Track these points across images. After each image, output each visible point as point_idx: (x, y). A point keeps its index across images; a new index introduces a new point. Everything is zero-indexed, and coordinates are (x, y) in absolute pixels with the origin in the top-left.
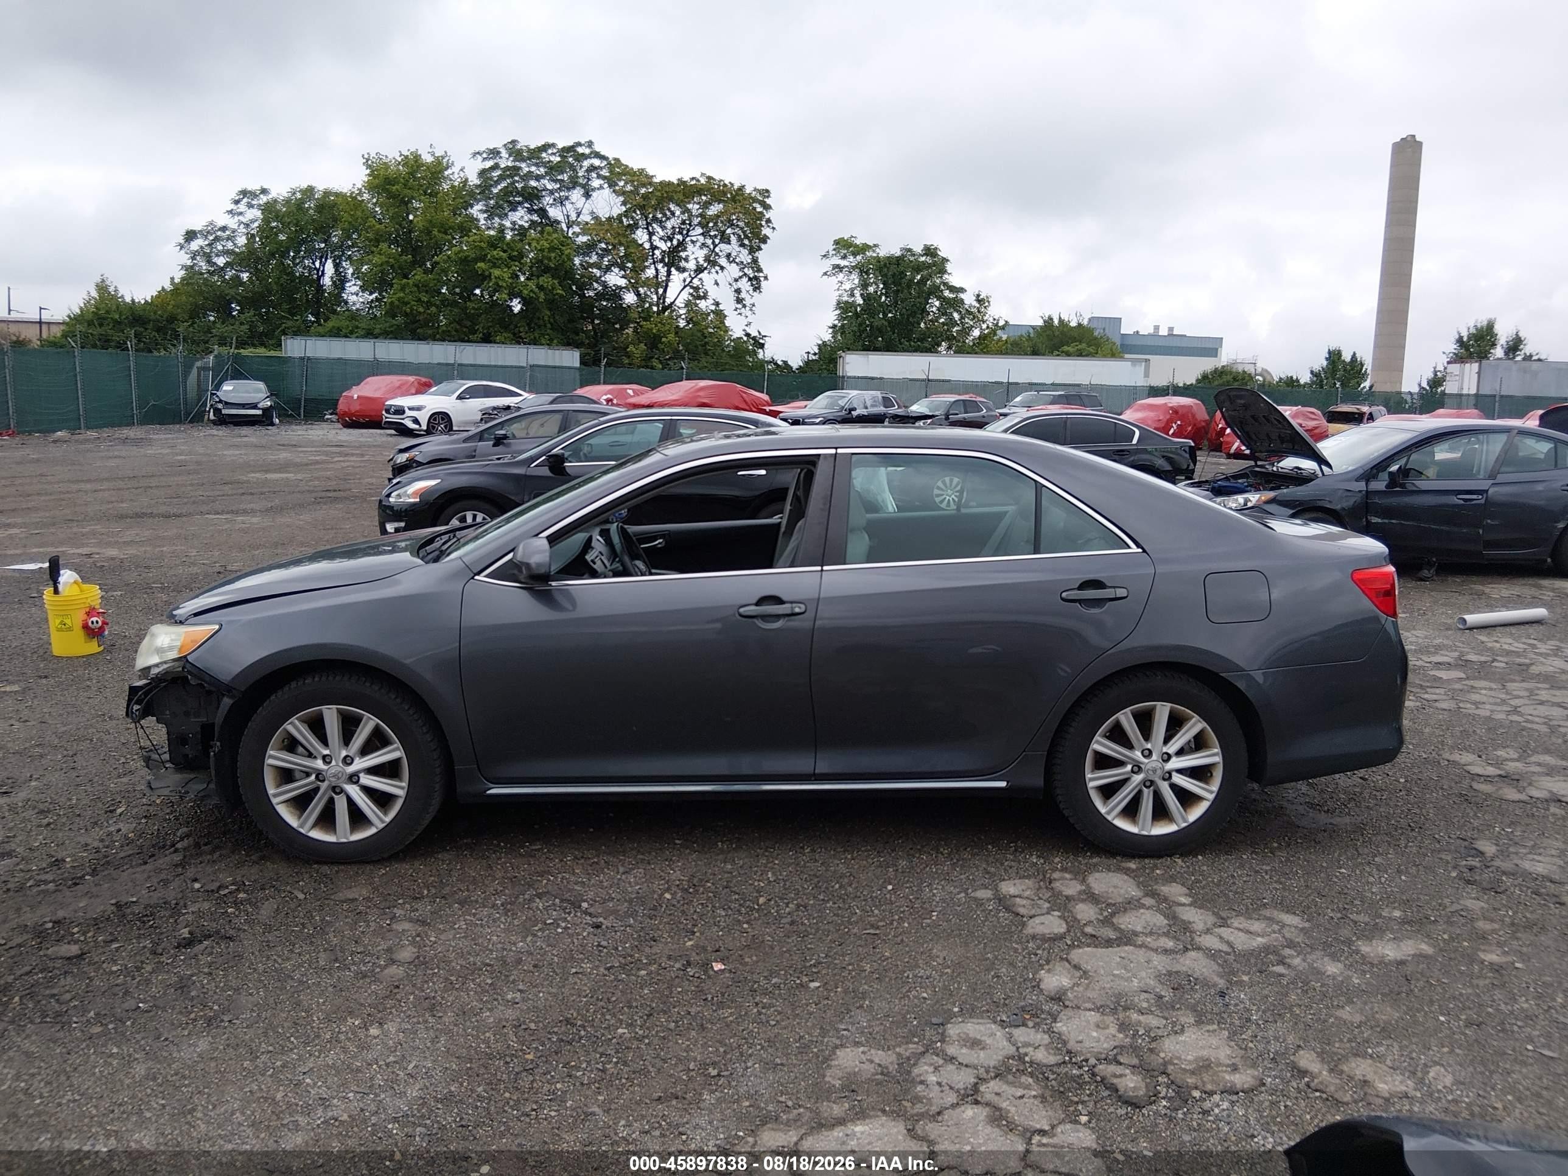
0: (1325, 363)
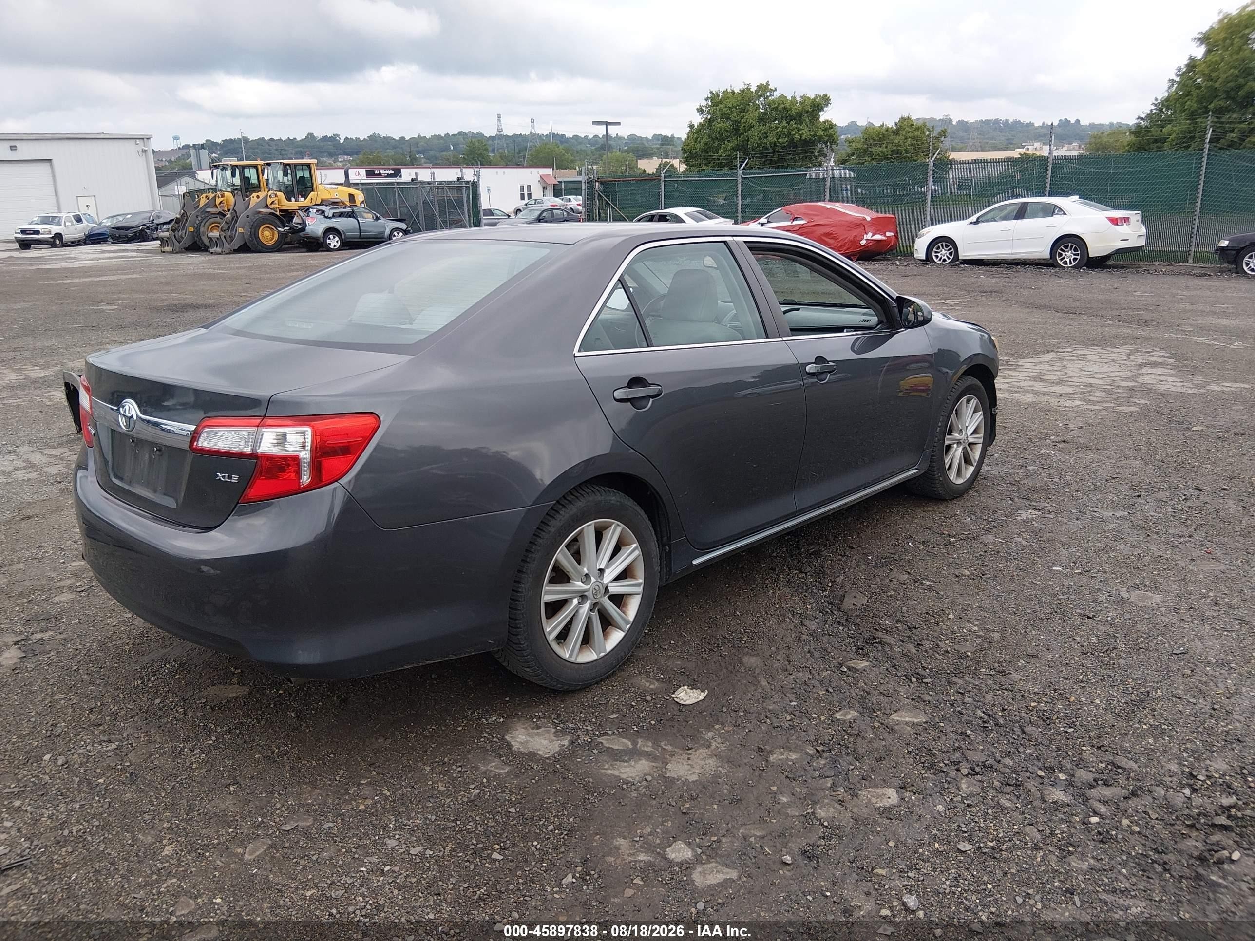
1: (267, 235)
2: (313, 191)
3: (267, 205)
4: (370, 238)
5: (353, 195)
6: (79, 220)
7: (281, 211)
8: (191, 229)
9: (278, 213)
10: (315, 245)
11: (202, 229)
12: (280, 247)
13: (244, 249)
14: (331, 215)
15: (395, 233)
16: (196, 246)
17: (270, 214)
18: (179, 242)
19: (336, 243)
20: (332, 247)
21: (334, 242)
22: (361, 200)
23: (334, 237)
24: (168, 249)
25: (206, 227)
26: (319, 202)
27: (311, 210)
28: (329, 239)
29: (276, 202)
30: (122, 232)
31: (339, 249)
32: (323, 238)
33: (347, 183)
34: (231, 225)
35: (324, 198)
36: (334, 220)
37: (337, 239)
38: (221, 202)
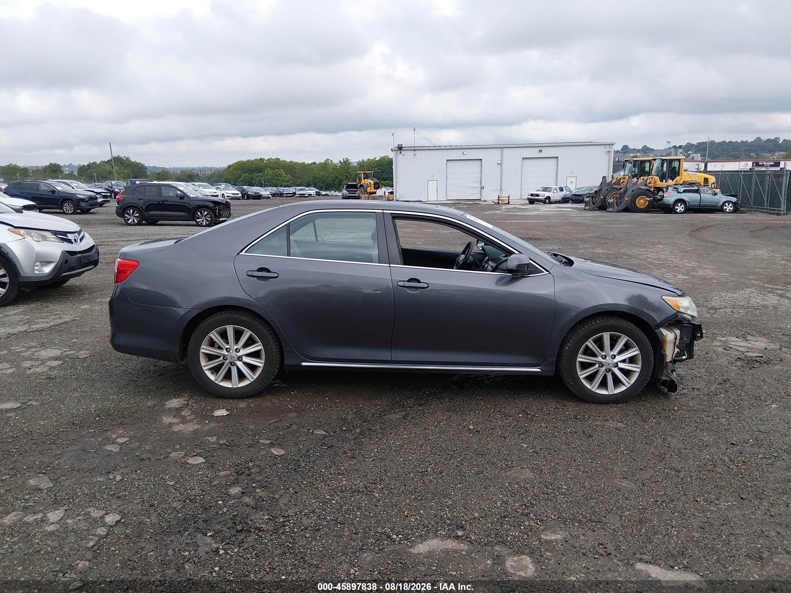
1: (641, 202)
2: (679, 176)
3: (646, 184)
4: (705, 206)
5: (707, 179)
6: (561, 189)
7: (654, 188)
8: (602, 197)
9: (652, 189)
10: (669, 209)
11: (607, 197)
12: (646, 210)
13: (627, 210)
14: (682, 191)
15: (727, 204)
16: (603, 207)
17: (648, 190)
18: (594, 204)
19: (681, 209)
20: (678, 211)
21: (680, 208)
22: (713, 182)
23: (681, 205)
24: (587, 208)
25: (610, 196)
26: (681, 183)
27: (669, 188)
28: (678, 206)
29: (653, 182)
30: (578, 197)
31: (682, 213)
32: (673, 205)
33: (706, 171)
34: (622, 196)
35: (685, 180)
36: (684, 194)
37: (683, 206)
38: (623, 182)
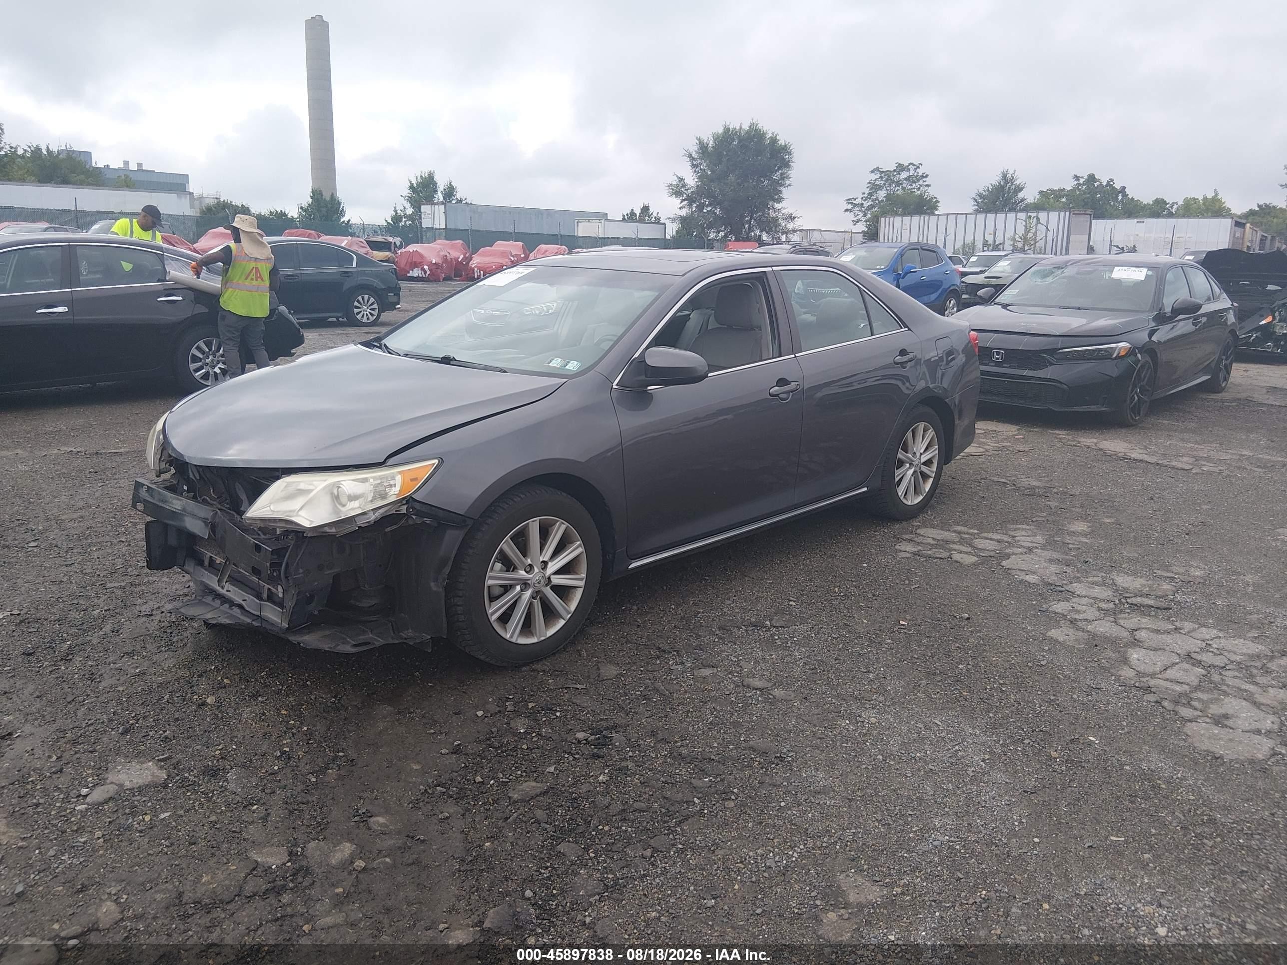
0: (310, 201)
